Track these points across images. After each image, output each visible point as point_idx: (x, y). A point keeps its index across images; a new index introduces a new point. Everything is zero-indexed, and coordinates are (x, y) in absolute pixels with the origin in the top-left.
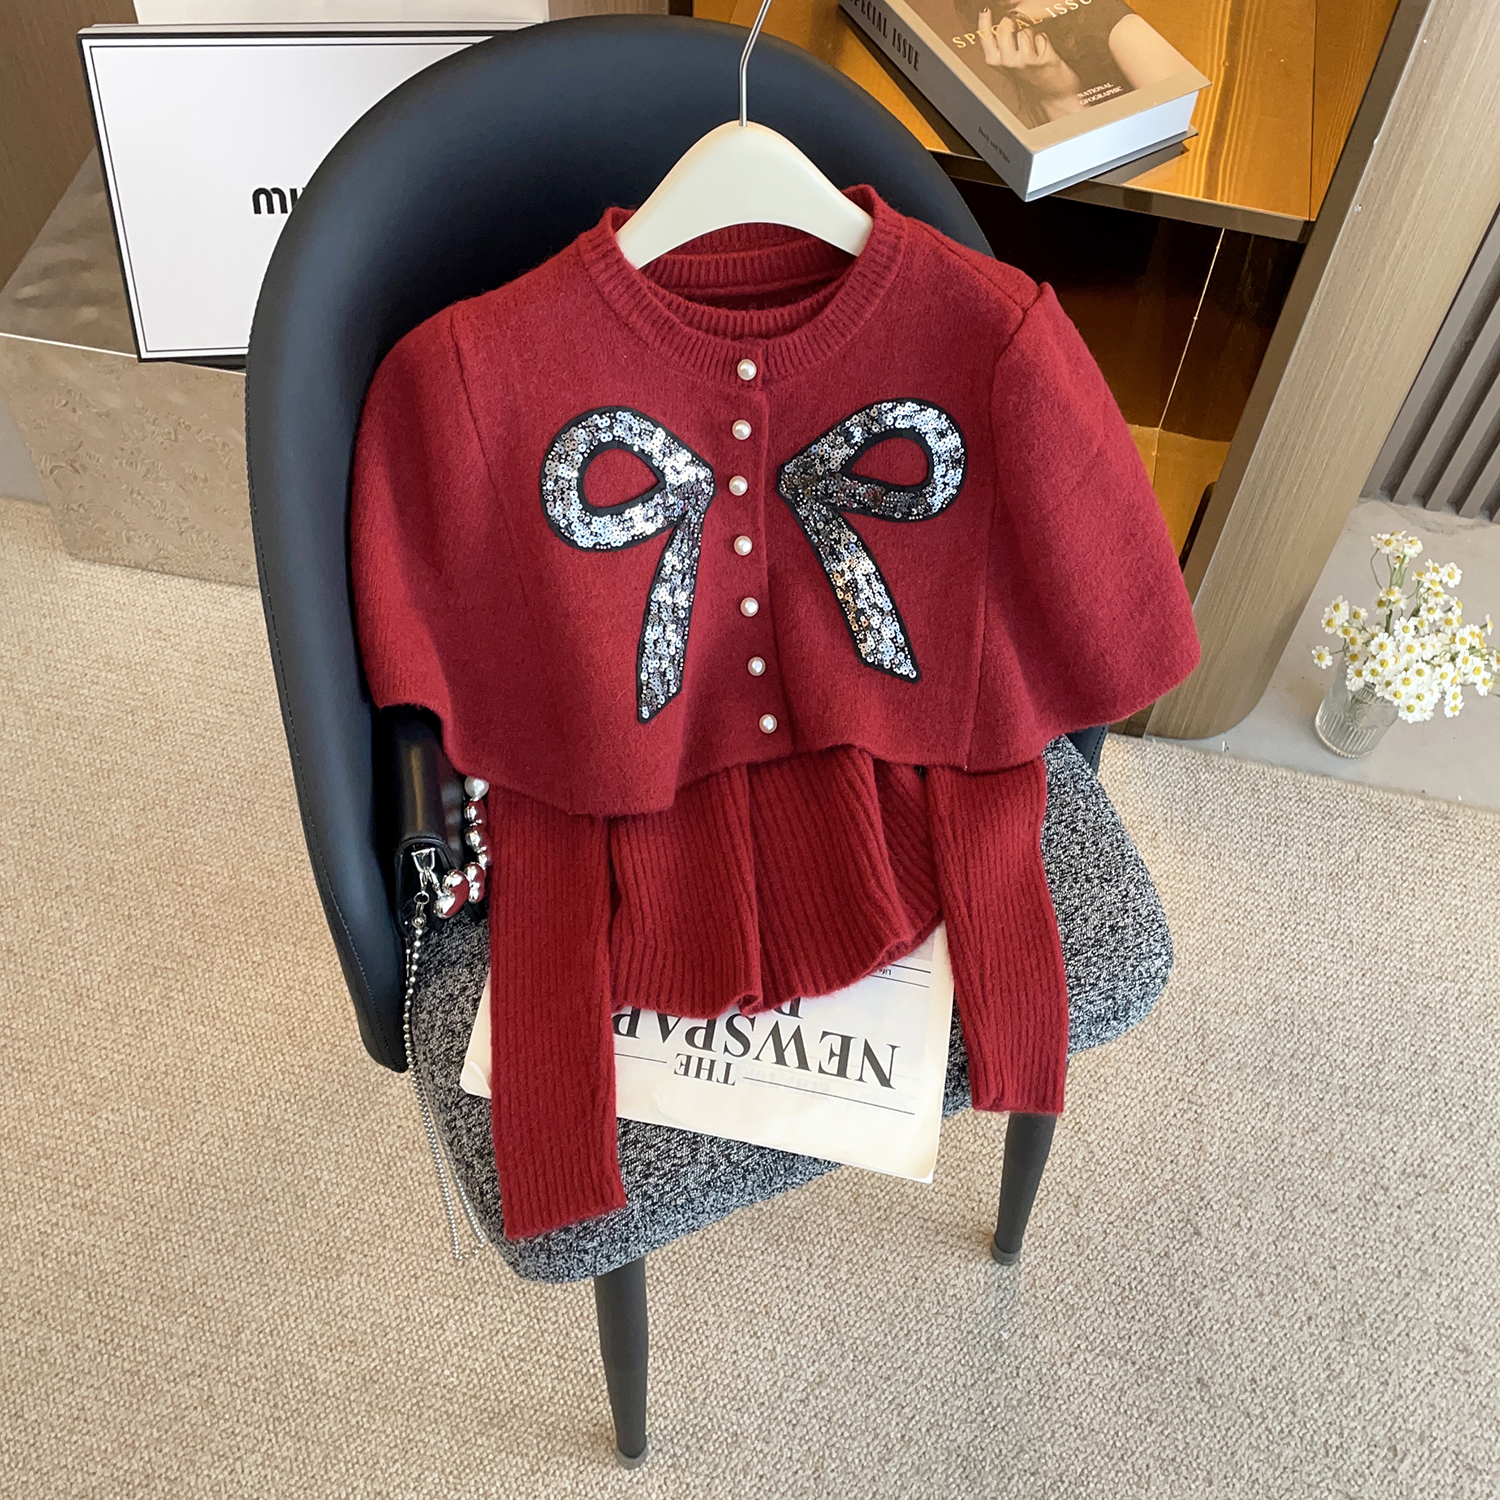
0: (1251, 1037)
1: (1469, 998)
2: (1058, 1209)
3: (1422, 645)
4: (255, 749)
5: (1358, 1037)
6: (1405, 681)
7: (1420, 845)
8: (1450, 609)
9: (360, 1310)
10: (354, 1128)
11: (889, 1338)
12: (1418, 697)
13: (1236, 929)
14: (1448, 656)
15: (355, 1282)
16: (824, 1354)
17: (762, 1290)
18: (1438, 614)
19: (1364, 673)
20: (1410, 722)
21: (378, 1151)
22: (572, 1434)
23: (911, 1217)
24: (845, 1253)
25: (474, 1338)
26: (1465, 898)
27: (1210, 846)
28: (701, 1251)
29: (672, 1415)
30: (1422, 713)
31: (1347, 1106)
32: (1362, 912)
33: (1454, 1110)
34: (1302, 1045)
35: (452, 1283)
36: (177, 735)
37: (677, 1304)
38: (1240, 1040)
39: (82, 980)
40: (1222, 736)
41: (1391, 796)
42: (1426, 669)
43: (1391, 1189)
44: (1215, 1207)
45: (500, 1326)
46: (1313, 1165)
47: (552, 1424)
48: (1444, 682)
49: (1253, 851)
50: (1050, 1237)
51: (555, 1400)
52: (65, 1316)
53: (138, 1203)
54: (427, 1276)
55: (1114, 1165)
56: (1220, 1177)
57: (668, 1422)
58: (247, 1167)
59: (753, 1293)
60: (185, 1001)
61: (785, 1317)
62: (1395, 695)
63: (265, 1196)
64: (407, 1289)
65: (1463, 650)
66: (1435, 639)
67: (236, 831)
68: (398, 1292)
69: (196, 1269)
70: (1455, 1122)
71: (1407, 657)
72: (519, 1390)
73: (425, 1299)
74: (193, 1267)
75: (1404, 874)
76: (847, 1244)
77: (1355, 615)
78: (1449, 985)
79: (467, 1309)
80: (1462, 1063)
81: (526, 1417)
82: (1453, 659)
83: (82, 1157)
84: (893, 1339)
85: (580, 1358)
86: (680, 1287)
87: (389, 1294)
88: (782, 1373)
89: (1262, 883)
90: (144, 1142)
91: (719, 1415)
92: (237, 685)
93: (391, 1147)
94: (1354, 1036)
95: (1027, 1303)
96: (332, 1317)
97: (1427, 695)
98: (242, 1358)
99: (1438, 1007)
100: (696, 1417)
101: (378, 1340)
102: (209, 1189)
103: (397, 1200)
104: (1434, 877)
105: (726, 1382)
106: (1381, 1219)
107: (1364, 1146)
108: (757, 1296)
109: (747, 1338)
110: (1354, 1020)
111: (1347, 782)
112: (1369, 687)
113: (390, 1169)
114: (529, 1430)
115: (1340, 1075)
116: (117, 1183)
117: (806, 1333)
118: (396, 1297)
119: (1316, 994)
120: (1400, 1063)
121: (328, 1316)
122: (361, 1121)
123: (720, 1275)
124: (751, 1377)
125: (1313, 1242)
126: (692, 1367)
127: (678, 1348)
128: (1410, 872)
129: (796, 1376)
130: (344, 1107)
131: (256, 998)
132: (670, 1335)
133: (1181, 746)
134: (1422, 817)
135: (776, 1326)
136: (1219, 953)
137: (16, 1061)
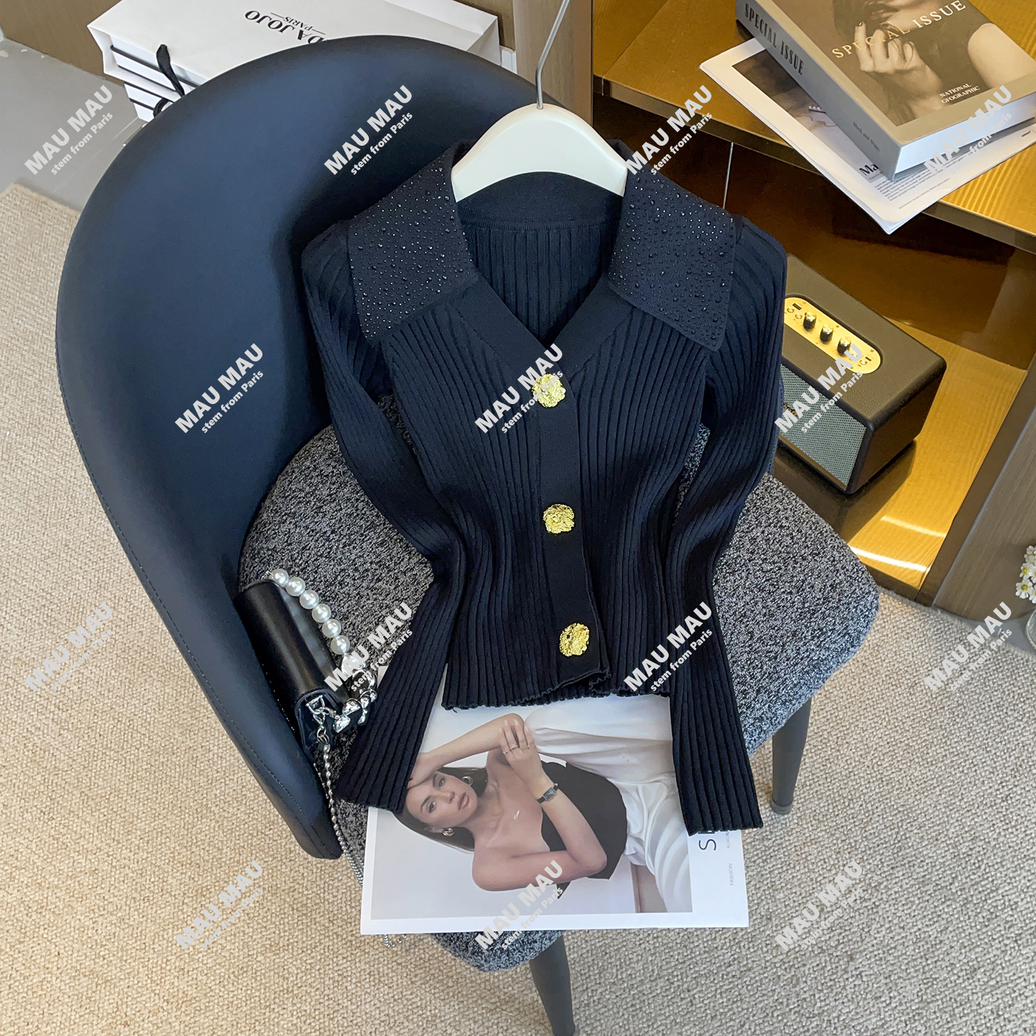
45: (297, 886)
90: (109, 692)
96: (190, 843)
101: (214, 868)
114: (295, 963)
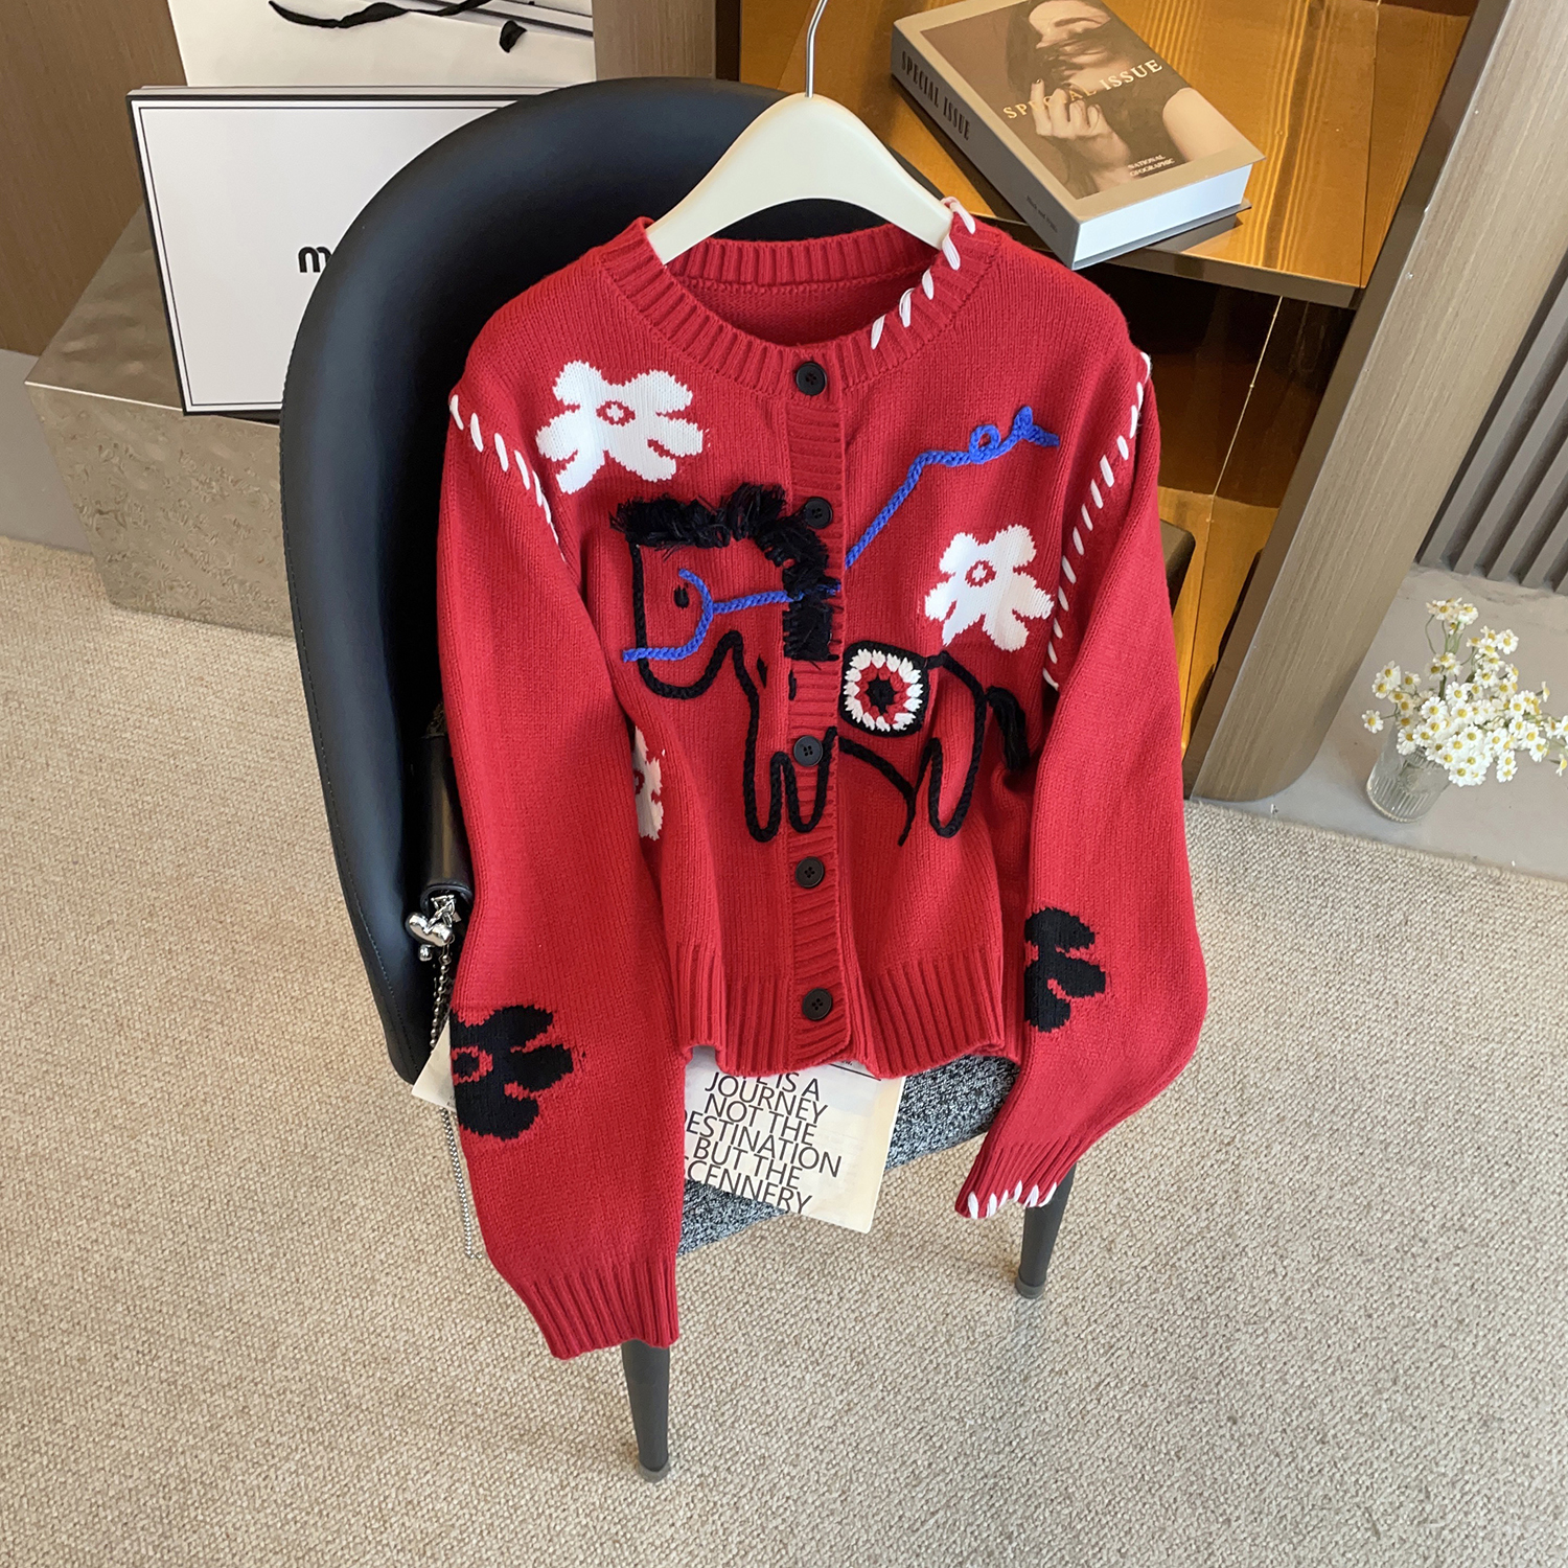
0: (1291, 1092)
1: (1516, 1059)
2: (1092, 1252)
3: (1474, 709)
4: (295, 793)
5: (1400, 1095)
6: (1456, 745)
7: (1470, 910)
8: (1505, 676)
9: (394, 1330)
10: (389, 1157)
11: (918, 1370)
12: (1469, 761)
13: (1279, 988)
14: (1502, 722)
15: (390, 1303)
16: (853, 1383)
17: (792, 1321)
18: (1493, 681)
19: (1414, 737)
20: (1461, 785)
21: (413, 1180)
22: (602, 1452)
23: (943, 1256)
24: (876, 1288)
25: (506, 1359)
26: (1515, 962)
27: (1255, 906)
28: (732, 1283)
29: (701, 1437)
30: (1473, 777)
31: (1388, 1161)
32: (1409, 974)
33: (1496, 1167)
34: (1343, 1101)
35: (484, 1307)
36: (218, 779)
37: (707, 1332)
38: (1280, 1094)
39: (123, 1010)
40: (1271, 799)
41: (1442, 861)
42: (1479, 733)
43: (1430, 1241)
44: (1250, 1255)
46: (1351, 1217)
47: (581, 1442)
48: (1496, 747)
49: (1299, 912)
50: (1082, 1279)
51: (585, 1419)
52: (104, 1328)
53: (176, 1223)
54: (460, 1299)
55: (1149, 1212)
56: (1256, 1225)
57: (697, 1443)
58: (284, 1191)
59: (784, 1324)
60: (224, 1033)
61: (814, 1348)
62: (1446, 759)
63: (301, 1219)
64: (440, 1311)
65: (1518, 716)
66: (1489, 704)
67: (275, 872)
68: (431, 1314)
69: (233, 1286)
70: (1497, 1179)
71: (1458, 720)
72: (550, 1409)
73: (458, 1321)
74: (230, 1284)
75: (1453, 937)
76: (878, 1280)
77: (1408, 681)
78: (1496, 1046)
79: (499, 1331)
80: (1506, 1122)
81: (556, 1434)
82: (1506, 726)
83: (121, 1179)
84: (922, 1371)
85: (610, 1381)
86: (711, 1316)
87: (423, 1316)
88: (810, 1401)
89: (1308, 943)
90: (183, 1165)
91: (747, 1439)
92: (277, 732)
93: (426, 1176)
94: (1397, 1093)
95: (1057, 1341)
96: (366, 1335)
97: (1478, 759)
98: (277, 1372)
99: (1484, 1067)
100: (724, 1439)
101: (411, 1358)
102: (246, 1211)
103: (431, 1227)
104: (1484, 941)
105: (755, 1407)
106: (1419, 1270)
107: (1403, 1200)
108: (787, 1326)
109: (777, 1366)
110: (1397, 1078)
111: (1397, 846)
112: (1421, 750)
113: (424, 1196)
114: (559, 1447)
115: (1381, 1131)
116: (156, 1203)
117: (835, 1363)
118: (430, 1318)
119: (1359, 1052)
120: (1443, 1121)
121: (362, 1335)
122: (397, 1150)
123: (751, 1306)
124: (780, 1403)
125: (1348, 1290)
126: (722, 1391)
127: (708, 1373)
128: (1459, 935)
129: (824, 1404)
130: (380, 1137)
131: (294, 1031)
132: (700, 1362)
133: (1228, 809)
134: (1473, 882)
135: (805, 1356)
136: (1261, 1010)
137: (58, 1085)
